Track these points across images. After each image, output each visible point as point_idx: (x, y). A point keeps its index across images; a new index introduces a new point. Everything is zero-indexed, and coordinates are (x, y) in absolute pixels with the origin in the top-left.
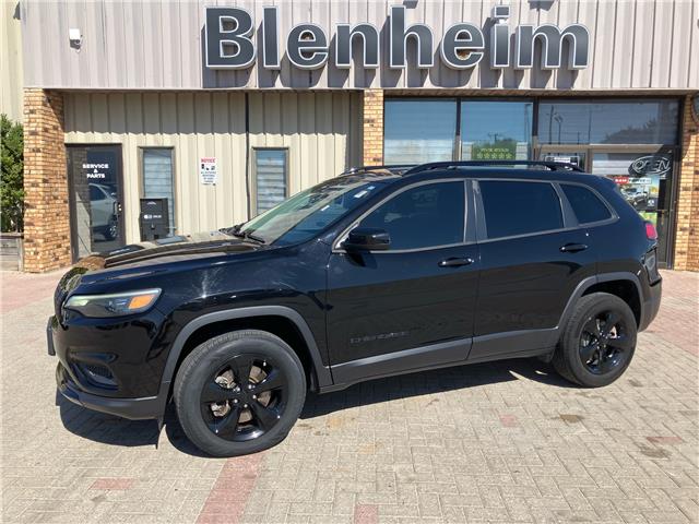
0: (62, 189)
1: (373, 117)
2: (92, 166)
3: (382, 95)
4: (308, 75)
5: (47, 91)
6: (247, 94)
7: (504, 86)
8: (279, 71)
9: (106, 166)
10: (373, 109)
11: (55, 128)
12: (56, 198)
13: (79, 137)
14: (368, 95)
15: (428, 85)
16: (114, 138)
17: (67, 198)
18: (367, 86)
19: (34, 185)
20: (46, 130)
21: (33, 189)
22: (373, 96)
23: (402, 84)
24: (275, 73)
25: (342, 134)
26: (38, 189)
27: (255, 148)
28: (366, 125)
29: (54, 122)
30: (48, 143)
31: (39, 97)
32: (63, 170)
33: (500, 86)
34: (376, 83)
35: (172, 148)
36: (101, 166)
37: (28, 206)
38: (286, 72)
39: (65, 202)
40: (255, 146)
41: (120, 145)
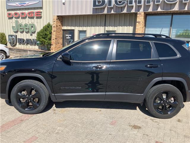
0: (61, 41)
1: (140, 21)
2: (68, 35)
3: (143, 14)
4: (121, 9)
5: (58, 16)
6: (106, 15)
7: (188, 9)
8: (113, 8)
9: (71, 35)
10: (140, 18)
11: (60, 26)
12: (59, 43)
13: (65, 28)
14: (139, 14)
15: (159, 10)
16: (73, 28)
17: (62, 43)
18: (139, 11)
19: (53, 40)
20: (57, 26)
21: (53, 41)
22: (140, 14)
23: (150, 10)
24: (111, 8)
25: (132, 26)
26: (54, 41)
27: (106, 31)
28: (137, 23)
29: (60, 24)
30: (57, 29)
31: (56, 18)
32: (62, 36)
33: (186, 9)
34: (142, 10)
35: (86, 31)
36: (69, 35)
37: (52, 45)
38: (115, 8)
39: (61, 44)
40: (107, 30)
41: (74, 30)
